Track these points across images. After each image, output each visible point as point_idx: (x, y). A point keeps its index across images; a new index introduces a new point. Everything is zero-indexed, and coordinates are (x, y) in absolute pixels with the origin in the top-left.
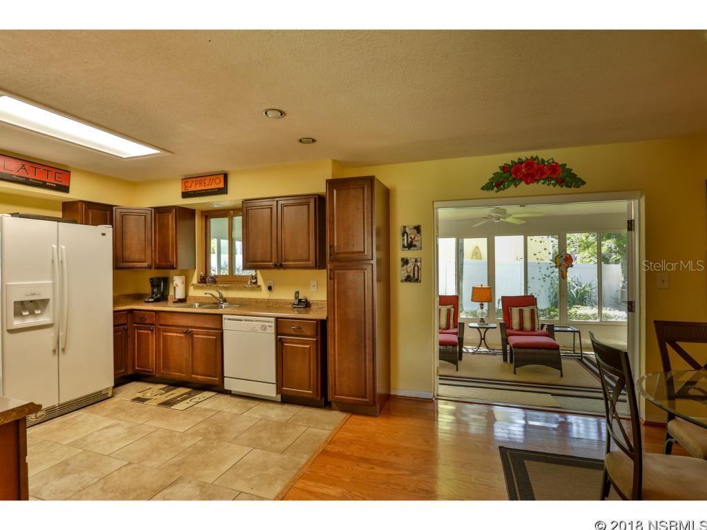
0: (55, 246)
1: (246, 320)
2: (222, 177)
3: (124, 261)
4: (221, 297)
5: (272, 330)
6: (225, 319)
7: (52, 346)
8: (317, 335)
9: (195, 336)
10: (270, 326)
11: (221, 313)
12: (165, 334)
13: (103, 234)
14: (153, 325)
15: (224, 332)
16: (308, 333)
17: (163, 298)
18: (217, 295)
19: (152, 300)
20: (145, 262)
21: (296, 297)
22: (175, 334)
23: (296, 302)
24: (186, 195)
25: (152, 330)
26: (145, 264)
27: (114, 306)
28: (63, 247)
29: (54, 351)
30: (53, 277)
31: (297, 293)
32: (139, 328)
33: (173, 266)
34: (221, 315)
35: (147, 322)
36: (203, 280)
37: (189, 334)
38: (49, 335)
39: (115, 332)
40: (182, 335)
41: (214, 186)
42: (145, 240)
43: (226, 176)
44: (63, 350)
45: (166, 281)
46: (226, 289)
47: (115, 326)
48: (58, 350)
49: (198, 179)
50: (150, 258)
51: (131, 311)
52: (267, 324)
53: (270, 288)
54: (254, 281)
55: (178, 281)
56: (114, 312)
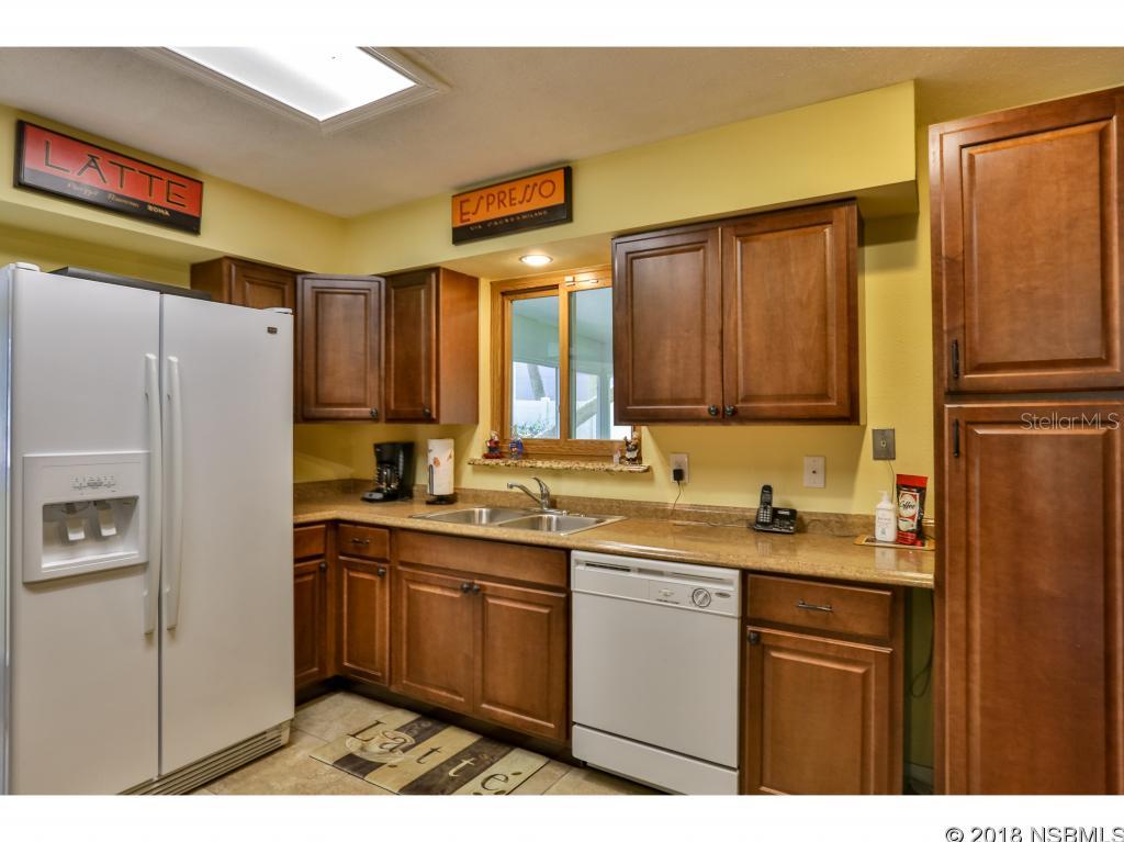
0: (153, 357)
1: (641, 571)
2: (559, 178)
3: (318, 403)
4: (546, 495)
5: (732, 606)
6: (578, 563)
7: (139, 622)
8: (892, 635)
9: (491, 601)
10: (721, 595)
11: (569, 543)
12: (412, 587)
13: (272, 331)
14: (384, 561)
15: (575, 597)
16: (862, 628)
17: (402, 492)
18: (535, 489)
19: (378, 496)
20: (365, 405)
21: (766, 503)
22: (438, 591)
23: (766, 517)
24: (462, 235)
25: (382, 576)
26: (365, 411)
27: (295, 514)
28: (174, 359)
29: (149, 635)
30: (147, 441)
31: (767, 489)
32: (352, 567)
33: (430, 414)
34: (567, 551)
35: (372, 552)
36: (494, 451)
37: (474, 593)
38: (134, 591)
39: (298, 575)
40: (456, 595)
41: (538, 203)
42: (365, 354)
43: (568, 173)
44: (172, 629)
45: (410, 450)
46: (556, 473)
47: (297, 560)
48: (159, 633)
49: (494, 191)
50: (376, 396)
51: (335, 524)
52: (713, 587)
53: (679, 475)
54: (632, 455)
55: (439, 453)
56: (296, 526)
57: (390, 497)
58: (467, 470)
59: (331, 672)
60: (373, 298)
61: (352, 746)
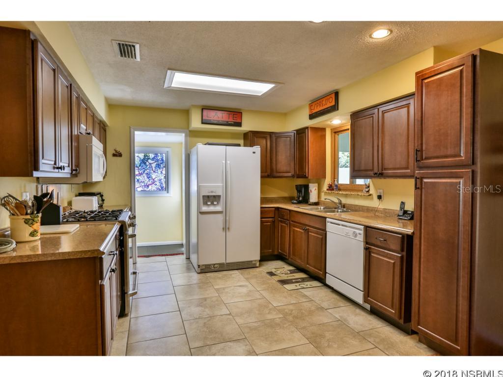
0: (224, 162)
1: (342, 225)
2: (333, 96)
3: (277, 172)
4: (340, 203)
5: (361, 238)
6: (328, 222)
7: (221, 225)
8: (402, 250)
9: (310, 233)
10: (360, 234)
11: (326, 216)
12: (294, 228)
13: (254, 153)
14: (288, 220)
15: (327, 233)
16: (393, 247)
18: (336, 200)
19: (295, 202)
20: (290, 172)
21: (401, 208)
22: (299, 230)
23: (401, 214)
24: (312, 117)
25: (287, 224)
26: (290, 174)
27: (261, 204)
28: (229, 162)
29: (223, 229)
30: (223, 183)
31: (403, 203)
32: (281, 222)
33: (306, 175)
34: (325, 218)
35: (285, 218)
36: (331, 188)
37: (307, 231)
38: (220, 217)
39: (262, 222)
40: (303, 231)
41: (329, 105)
42: (290, 156)
43: (337, 94)
44: (228, 228)
45: (306, 187)
46: (346, 196)
47: (261, 218)
48: (226, 229)
49: (318, 102)
50: (293, 170)
51: (278, 209)
52: (358, 231)
53: (380, 197)
54: (367, 190)
55: (313, 189)
56: (261, 208)
57: (299, 202)
58: (323, 194)
59: (276, 253)
60: (293, 138)
61: (273, 271)
